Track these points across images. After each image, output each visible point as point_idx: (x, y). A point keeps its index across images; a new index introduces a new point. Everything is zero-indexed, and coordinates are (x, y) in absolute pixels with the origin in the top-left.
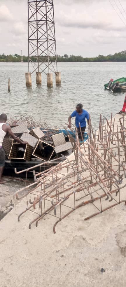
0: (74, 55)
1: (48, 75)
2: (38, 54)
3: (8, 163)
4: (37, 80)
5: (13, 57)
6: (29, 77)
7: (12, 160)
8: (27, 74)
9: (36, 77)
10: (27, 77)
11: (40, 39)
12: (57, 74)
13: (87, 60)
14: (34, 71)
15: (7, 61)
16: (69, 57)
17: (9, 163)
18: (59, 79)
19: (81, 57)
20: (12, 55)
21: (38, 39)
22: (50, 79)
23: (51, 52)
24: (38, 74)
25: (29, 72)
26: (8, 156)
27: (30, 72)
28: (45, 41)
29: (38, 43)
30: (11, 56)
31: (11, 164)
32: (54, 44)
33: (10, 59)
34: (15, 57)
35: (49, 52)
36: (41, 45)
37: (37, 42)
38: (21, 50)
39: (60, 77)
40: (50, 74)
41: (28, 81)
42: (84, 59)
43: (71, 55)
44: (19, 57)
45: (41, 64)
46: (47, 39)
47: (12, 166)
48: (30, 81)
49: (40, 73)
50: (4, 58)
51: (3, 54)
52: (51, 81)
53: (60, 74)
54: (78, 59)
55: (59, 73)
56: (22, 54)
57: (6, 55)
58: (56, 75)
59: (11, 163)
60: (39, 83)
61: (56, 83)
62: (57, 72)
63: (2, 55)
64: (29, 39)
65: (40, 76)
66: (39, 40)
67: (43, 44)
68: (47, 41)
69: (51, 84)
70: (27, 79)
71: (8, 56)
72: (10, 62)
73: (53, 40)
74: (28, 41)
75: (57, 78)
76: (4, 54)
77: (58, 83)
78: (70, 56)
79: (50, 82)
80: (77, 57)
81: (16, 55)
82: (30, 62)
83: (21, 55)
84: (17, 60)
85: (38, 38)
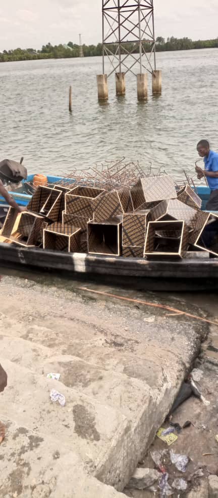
0: (175, 37)
1: (140, 77)
2: (120, 38)
3: (142, 263)
4: (117, 89)
5: (66, 48)
6: (104, 83)
7: (149, 258)
8: (100, 77)
9: (116, 83)
10: (100, 83)
11: (123, 7)
12: (155, 74)
13: (199, 45)
14: (113, 71)
15: (56, 57)
16: (166, 41)
17: (144, 265)
18: (159, 84)
19: (189, 40)
20: (63, 44)
21: (119, 8)
22: (143, 84)
23: (144, 32)
24: (119, 76)
25: (103, 73)
26: (143, 248)
27: (105, 73)
28: (134, 11)
29: (119, 15)
30: (61, 46)
31: (148, 266)
32: (150, 14)
33: (60, 52)
34: (69, 47)
35: (142, 32)
36: (126, 19)
37: (117, 14)
38: (80, 35)
39: (161, 81)
40: (143, 75)
41: (103, 91)
42: (195, 44)
43: (170, 37)
44: (76, 47)
45: (126, 58)
46: (139, 5)
47: (150, 269)
48: (105, 91)
49: (123, 74)
50: (50, 52)
51: (47, 44)
52: (144, 88)
53: (160, 73)
54: (182, 45)
55: (158, 71)
56: (80, 41)
57: (53, 46)
58: (154, 76)
59: (149, 264)
60: (120, 94)
61: (153, 91)
62: (155, 71)
63: (47, 46)
64: (104, 8)
65: (122, 80)
66: (122, 9)
67: (130, 16)
68: (139, 10)
69: (145, 93)
70: (100, 86)
71: (56, 46)
72: (61, 58)
73: (150, 8)
74: (102, 13)
75: (155, 82)
76: (49, 44)
77: (157, 92)
78: (168, 39)
79: (143, 91)
80: (181, 40)
81: (70, 44)
82: (105, 55)
83: (79, 44)
84: (73, 54)
85: (121, 5)
